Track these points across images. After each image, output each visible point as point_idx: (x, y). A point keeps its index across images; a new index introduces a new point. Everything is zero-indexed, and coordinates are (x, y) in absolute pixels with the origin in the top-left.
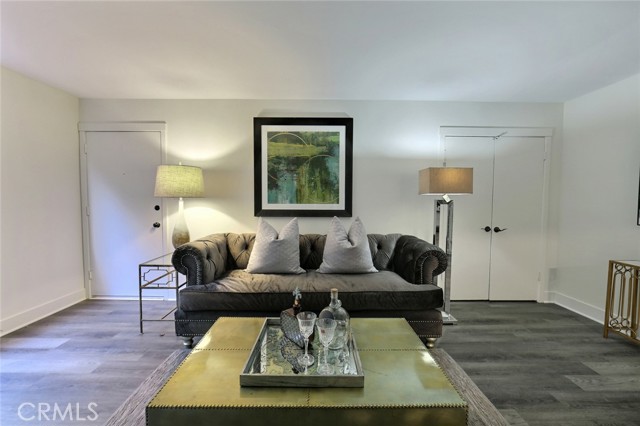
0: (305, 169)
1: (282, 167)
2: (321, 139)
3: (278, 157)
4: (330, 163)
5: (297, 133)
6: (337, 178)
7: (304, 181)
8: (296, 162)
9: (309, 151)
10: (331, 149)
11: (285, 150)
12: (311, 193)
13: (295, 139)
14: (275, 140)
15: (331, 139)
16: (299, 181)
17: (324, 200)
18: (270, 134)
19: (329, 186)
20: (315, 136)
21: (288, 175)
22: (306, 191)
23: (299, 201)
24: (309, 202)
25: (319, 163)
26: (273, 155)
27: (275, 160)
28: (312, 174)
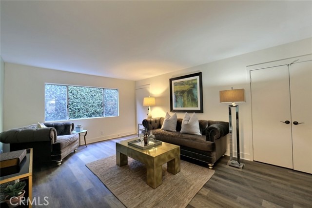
0: (185, 94)
1: (178, 94)
2: (190, 82)
3: (177, 91)
4: (194, 91)
5: (182, 82)
6: (197, 97)
7: (185, 99)
8: (183, 92)
9: (186, 87)
10: (194, 86)
11: (179, 88)
12: (188, 103)
13: (182, 84)
14: (176, 85)
15: (194, 82)
16: (184, 99)
17: (192, 106)
18: (174, 83)
19: (194, 100)
20: (188, 81)
21: (180, 97)
22: (186, 102)
23: (184, 107)
24: (187, 107)
25: (190, 92)
26: (176, 90)
27: (176, 92)
28: (188, 96)
